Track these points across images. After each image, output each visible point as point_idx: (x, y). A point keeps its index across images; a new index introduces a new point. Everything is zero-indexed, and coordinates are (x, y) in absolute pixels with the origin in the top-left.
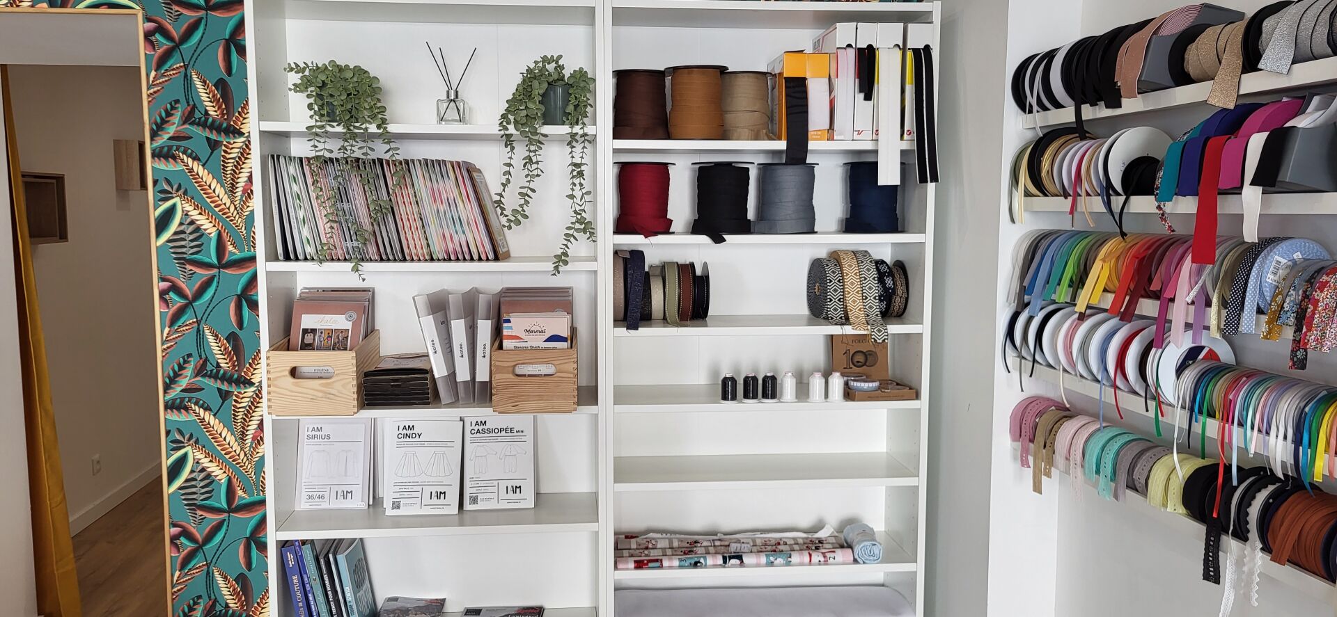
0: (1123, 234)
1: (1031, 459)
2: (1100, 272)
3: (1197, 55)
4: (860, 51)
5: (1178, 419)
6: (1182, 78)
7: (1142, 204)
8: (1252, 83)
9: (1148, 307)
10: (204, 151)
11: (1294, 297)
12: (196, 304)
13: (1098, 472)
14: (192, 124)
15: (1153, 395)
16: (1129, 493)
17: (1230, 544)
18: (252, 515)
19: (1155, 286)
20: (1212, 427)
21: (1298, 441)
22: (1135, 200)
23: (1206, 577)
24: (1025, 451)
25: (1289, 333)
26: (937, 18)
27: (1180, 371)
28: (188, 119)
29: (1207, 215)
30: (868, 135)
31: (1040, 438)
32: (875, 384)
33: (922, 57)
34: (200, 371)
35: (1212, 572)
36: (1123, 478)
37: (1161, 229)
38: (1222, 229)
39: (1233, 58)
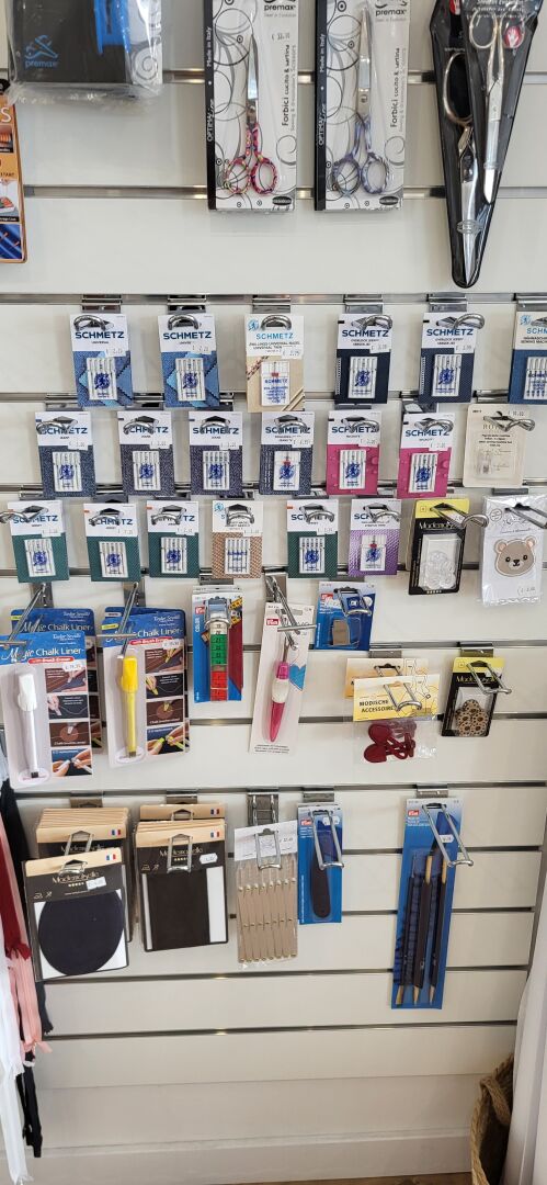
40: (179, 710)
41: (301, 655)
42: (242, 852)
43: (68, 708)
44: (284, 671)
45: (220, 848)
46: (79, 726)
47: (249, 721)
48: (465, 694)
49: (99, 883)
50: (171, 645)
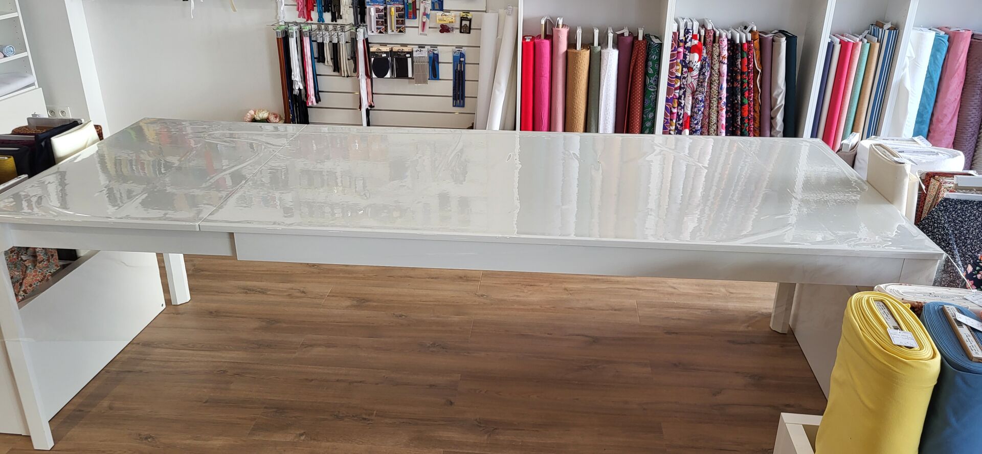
40: (403, 22)
41: (428, 11)
42: (415, 54)
43: (380, 17)
44: (425, 14)
45: (411, 53)
46: (382, 22)
47: (418, 27)
48: (464, 23)
49: (384, 55)
50: (401, 6)
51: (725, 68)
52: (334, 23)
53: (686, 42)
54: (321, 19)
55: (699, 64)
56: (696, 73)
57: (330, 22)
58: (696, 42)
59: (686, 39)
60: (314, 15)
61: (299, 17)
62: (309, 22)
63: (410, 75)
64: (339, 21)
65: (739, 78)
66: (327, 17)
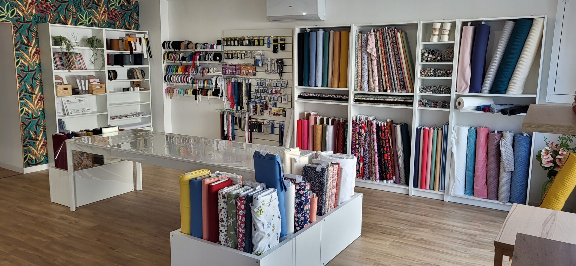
0: (182, 65)
1: (170, 95)
2: (179, 70)
3: (190, 46)
4: (139, 38)
5: (191, 85)
6: (188, 49)
7: (184, 62)
8: (196, 50)
9: (187, 73)
10: (24, 49)
11: (202, 71)
12: (24, 79)
13: (181, 94)
14: (22, 44)
15: (188, 83)
16: (185, 95)
17: (198, 96)
18: (36, 119)
19: (187, 71)
20: (195, 85)
21: (203, 84)
22: (183, 61)
23: (195, 100)
24: (168, 94)
25: (202, 74)
26: (148, 34)
27: (191, 80)
28: (21, 43)
29: (194, 63)
30: (141, 50)
31: (171, 92)
32: (143, 88)
33: (147, 39)
34: (26, 92)
35: (196, 99)
36: (184, 93)
37: (187, 65)
38: (195, 65)
39: (194, 48)
40: (263, 111)
42: (265, 123)
43: (254, 108)
44: (270, 108)
45: (263, 123)
46: (255, 110)
47: (268, 113)
48: (283, 112)
49: (253, 123)
50: (262, 105)
51: (375, 137)
52: (241, 110)
53: (359, 125)
54: (237, 108)
55: (364, 134)
56: (363, 138)
57: (240, 110)
58: (363, 125)
59: (359, 123)
60: (235, 107)
61: (230, 107)
62: (233, 109)
63: (263, 131)
64: (243, 110)
65: (381, 141)
66: (239, 108)
